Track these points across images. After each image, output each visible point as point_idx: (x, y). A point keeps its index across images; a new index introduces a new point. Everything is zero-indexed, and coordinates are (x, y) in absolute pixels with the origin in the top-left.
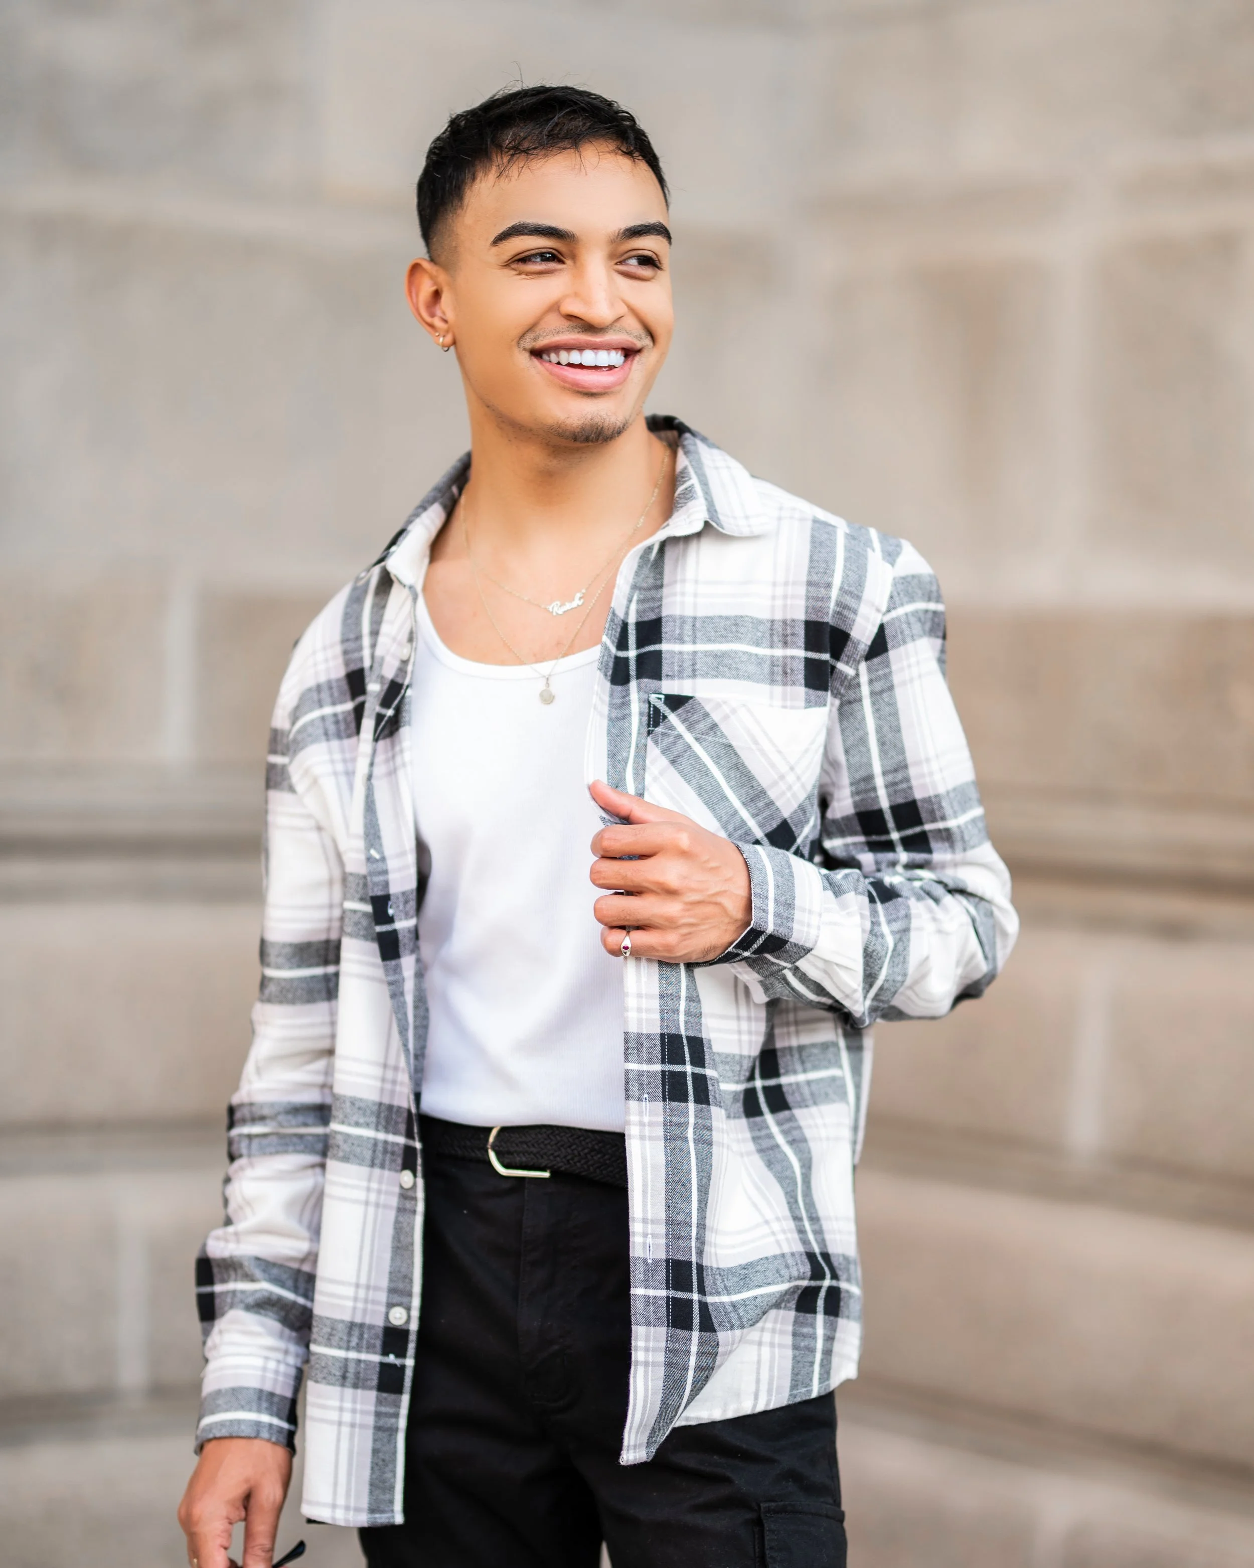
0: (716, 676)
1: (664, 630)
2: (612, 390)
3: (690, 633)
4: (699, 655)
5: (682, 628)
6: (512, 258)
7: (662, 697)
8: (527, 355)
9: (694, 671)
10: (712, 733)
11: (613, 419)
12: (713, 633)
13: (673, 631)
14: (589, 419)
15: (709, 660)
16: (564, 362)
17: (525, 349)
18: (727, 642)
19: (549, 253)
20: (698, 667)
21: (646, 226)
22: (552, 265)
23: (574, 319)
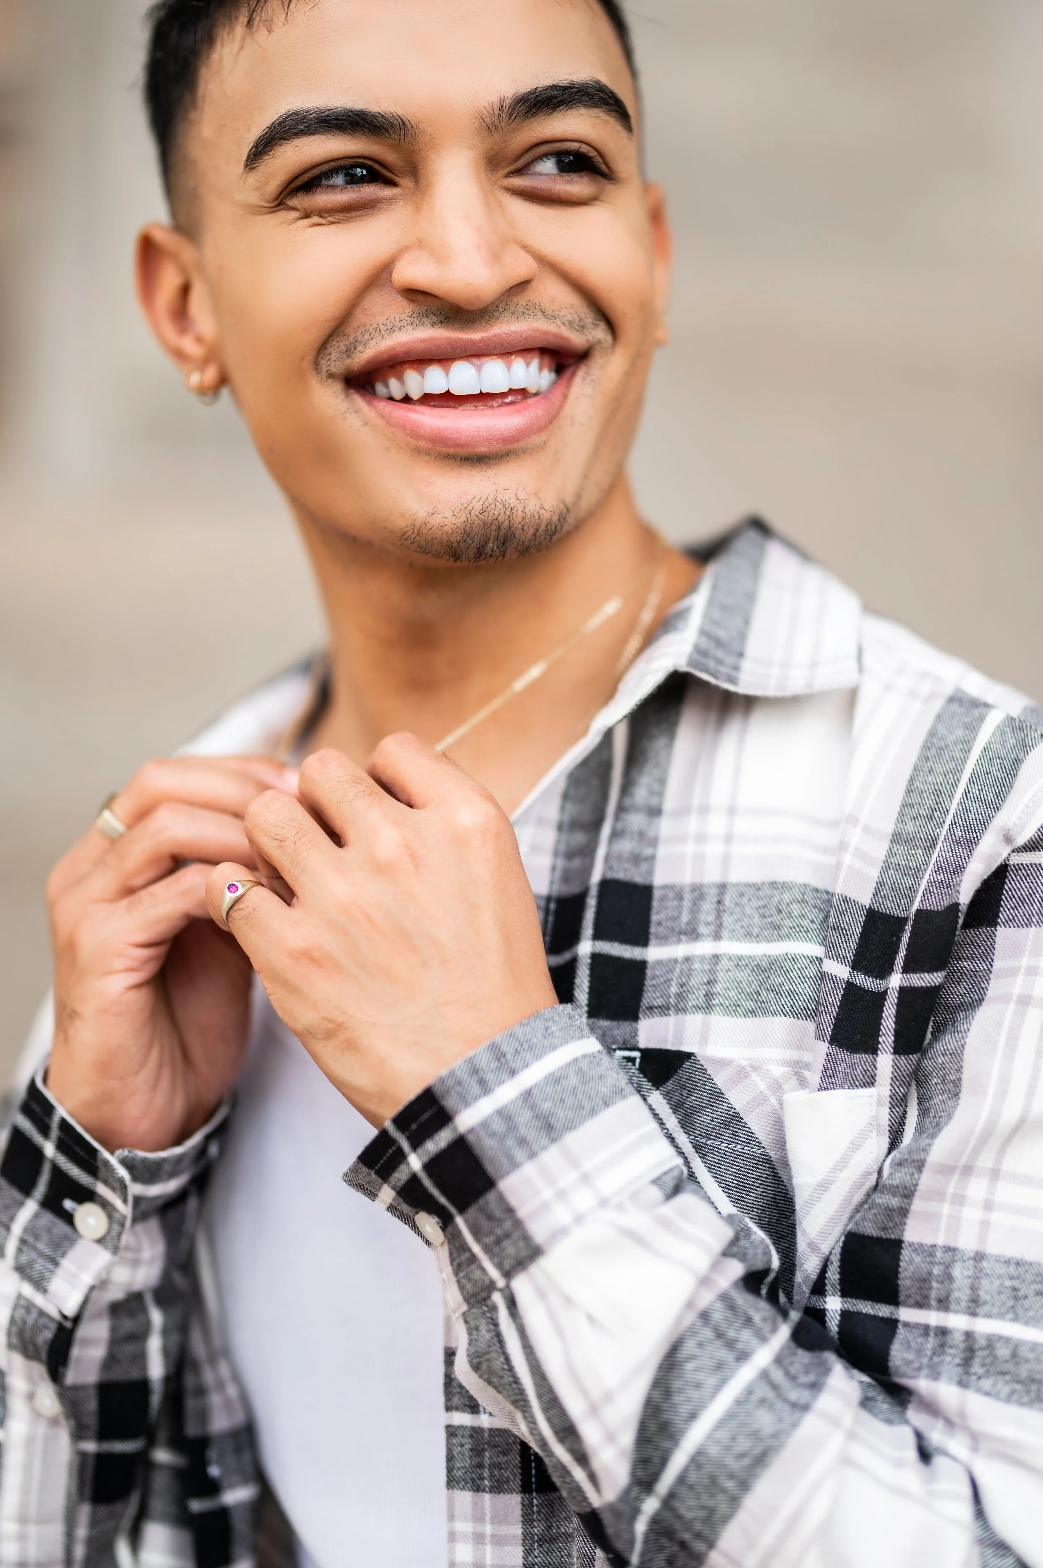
0: (753, 1012)
1: (654, 918)
2: (522, 444)
3: (711, 918)
4: (724, 964)
5: (695, 909)
6: (287, 186)
7: (636, 1054)
8: (338, 387)
9: (709, 996)
10: (727, 1134)
11: (532, 506)
12: (757, 920)
13: (676, 918)
14: (476, 511)
15: (742, 975)
16: (415, 395)
17: (331, 376)
18: (781, 938)
19: (363, 166)
20: (718, 988)
21: (565, 89)
22: (369, 191)
23: (420, 297)
